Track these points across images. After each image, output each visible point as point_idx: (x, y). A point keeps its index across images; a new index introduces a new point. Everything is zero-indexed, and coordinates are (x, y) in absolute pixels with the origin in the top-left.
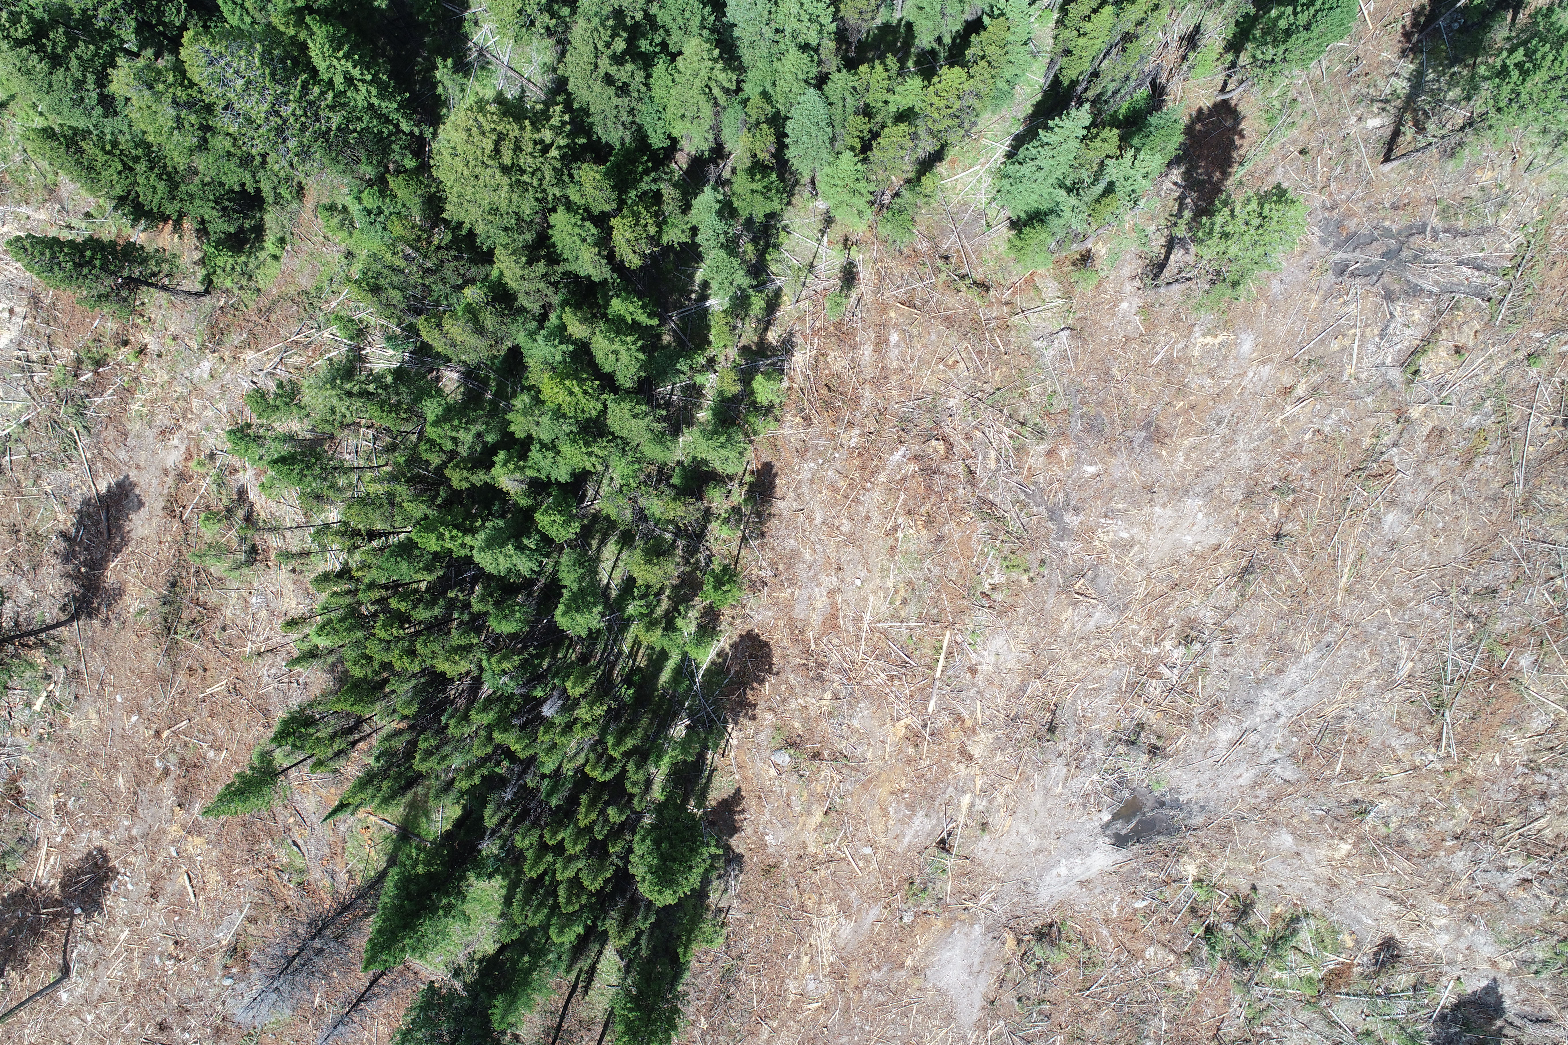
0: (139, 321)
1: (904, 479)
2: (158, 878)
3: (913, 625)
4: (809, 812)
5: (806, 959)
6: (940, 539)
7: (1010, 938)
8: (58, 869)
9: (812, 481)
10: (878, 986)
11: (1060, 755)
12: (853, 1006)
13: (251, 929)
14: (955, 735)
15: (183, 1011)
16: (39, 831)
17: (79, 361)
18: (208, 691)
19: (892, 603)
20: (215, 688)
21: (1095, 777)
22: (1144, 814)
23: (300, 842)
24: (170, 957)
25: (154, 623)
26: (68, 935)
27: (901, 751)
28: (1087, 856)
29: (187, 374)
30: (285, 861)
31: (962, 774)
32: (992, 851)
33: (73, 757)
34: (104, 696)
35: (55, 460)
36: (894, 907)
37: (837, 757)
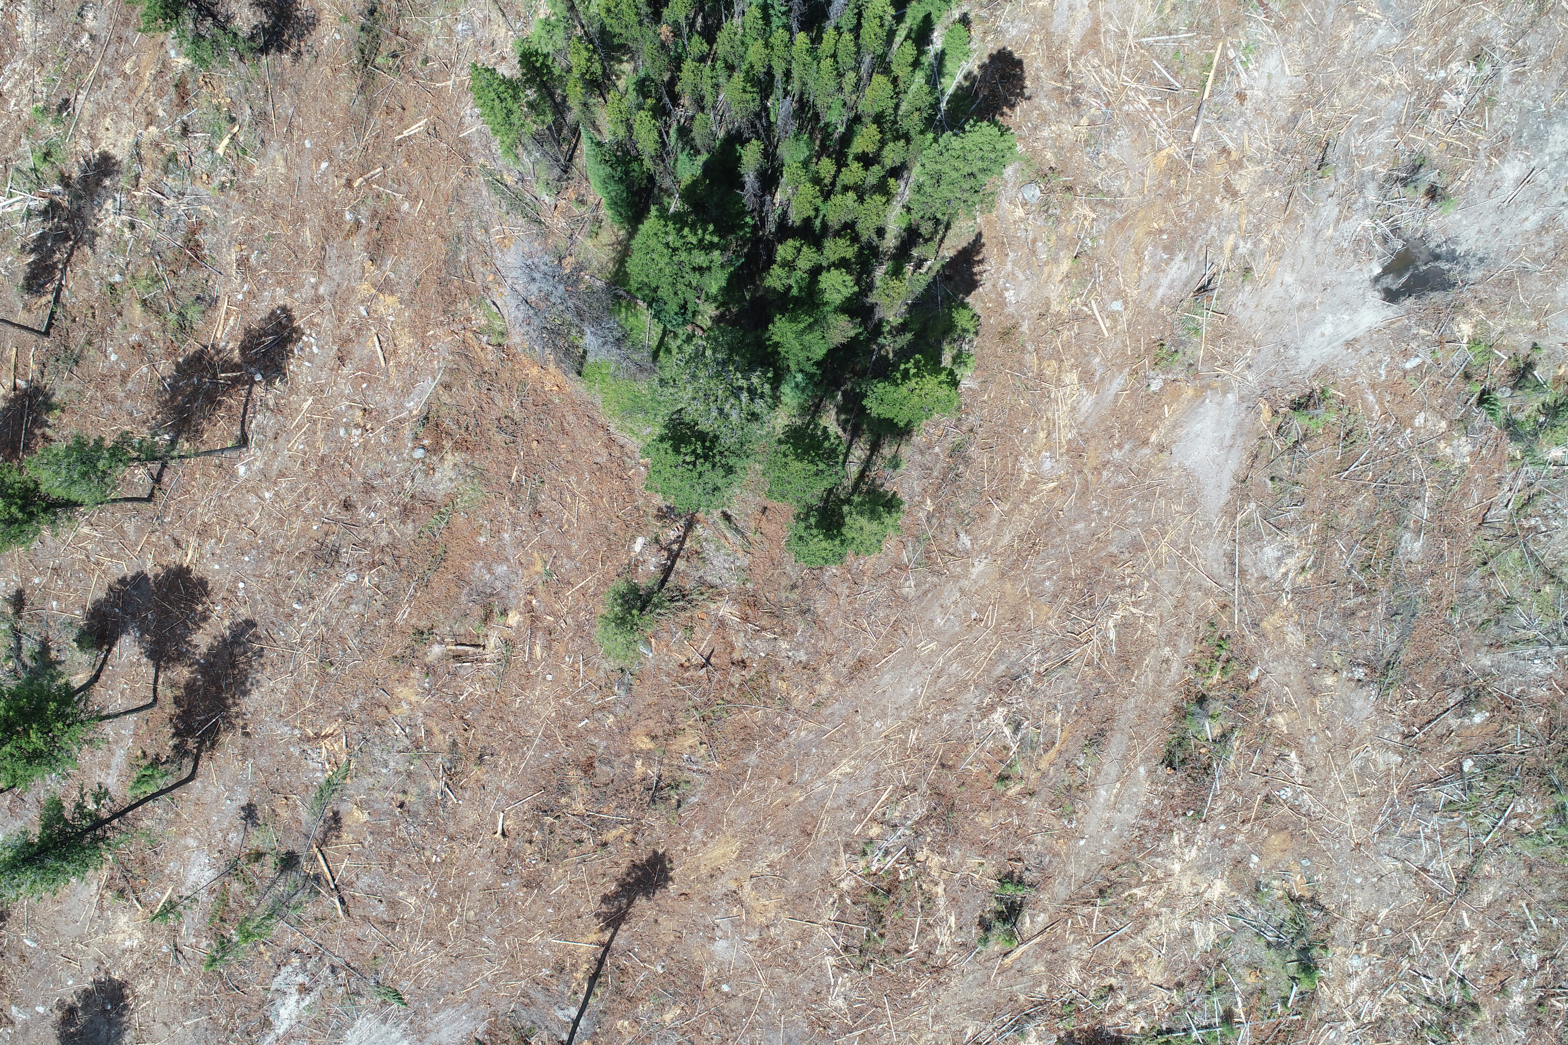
2: (346, 340)
3: (1182, 37)
4: (1056, 260)
5: (1042, 435)
7: (1265, 409)
8: (239, 329)
10: (1118, 468)
11: (1331, 196)
12: (1091, 488)
13: (445, 398)
14: (1220, 169)
15: (369, 488)
16: (219, 290)
18: (406, 133)
20: (414, 129)
21: (1367, 223)
22: (1417, 268)
23: (498, 303)
24: (357, 426)
25: (349, 56)
26: (246, 405)
27: (1160, 185)
28: (1356, 311)
30: (484, 322)
31: (1225, 212)
32: (1252, 305)
33: (256, 208)
34: (292, 140)
36: (1141, 373)
37: (1091, 192)
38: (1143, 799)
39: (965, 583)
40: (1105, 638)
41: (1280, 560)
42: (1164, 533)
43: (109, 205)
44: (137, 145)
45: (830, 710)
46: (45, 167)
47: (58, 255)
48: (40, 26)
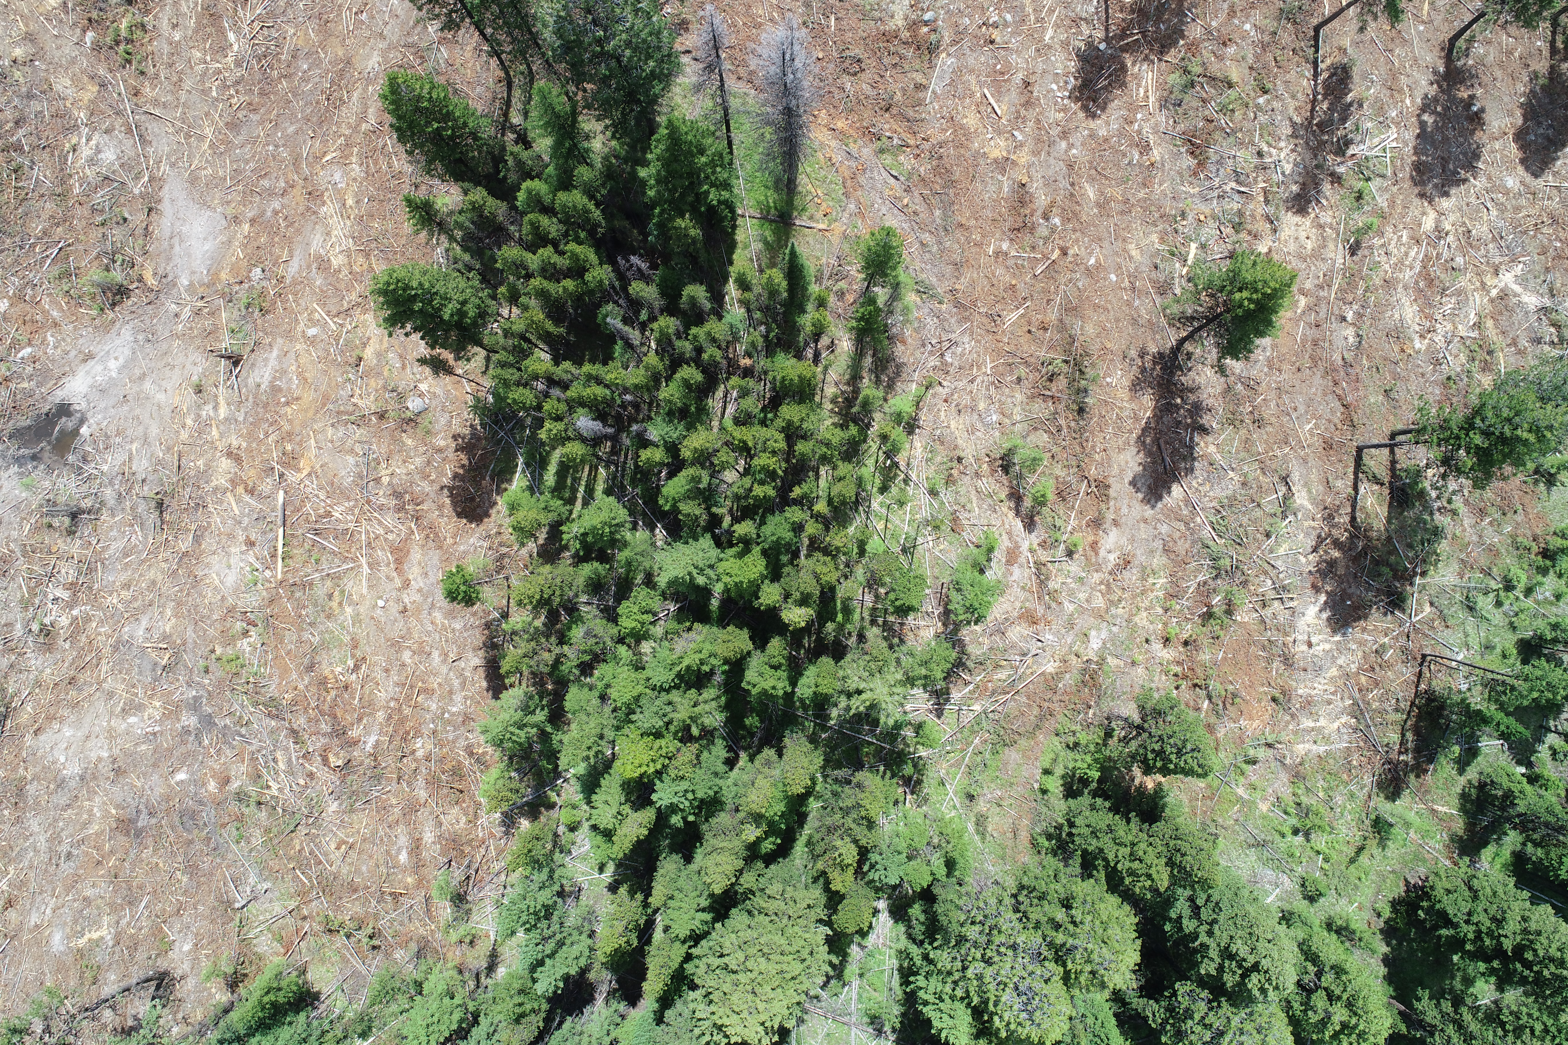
0: (1178, 669)
1: (360, 720)
2: (1028, 104)
3: (317, 575)
4: (379, 355)
5: (350, 202)
6: (311, 668)
7: (151, 281)
8: (1133, 85)
9: (451, 692)
10: (271, 193)
11: (144, 481)
12: (291, 167)
13: (919, 78)
14: (250, 474)
16: (1162, 118)
17: (1229, 612)
18: (1021, 311)
19: (342, 592)
20: (1014, 316)
21: (105, 468)
23: (893, 180)
24: (995, 26)
25: (1093, 365)
26: (1107, 18)
27: (300, 444)
28: (91, 387)
29: (1115, 629)
30: (902, 158)
31: (234, 437)
32: (188, 366)
33: (1146, 205)
34: (1129, 276)
35: (1231, 506)
36: (274, 282)
37: (361, 421)
39: (382, 45)
40: (238, 31)
41: (98, 151)
42: (212, 145)
43: (1288, 168)
44: (1275, 231)
46: (1360, 185)
47: (1325, 106)
48: (1397, 316)
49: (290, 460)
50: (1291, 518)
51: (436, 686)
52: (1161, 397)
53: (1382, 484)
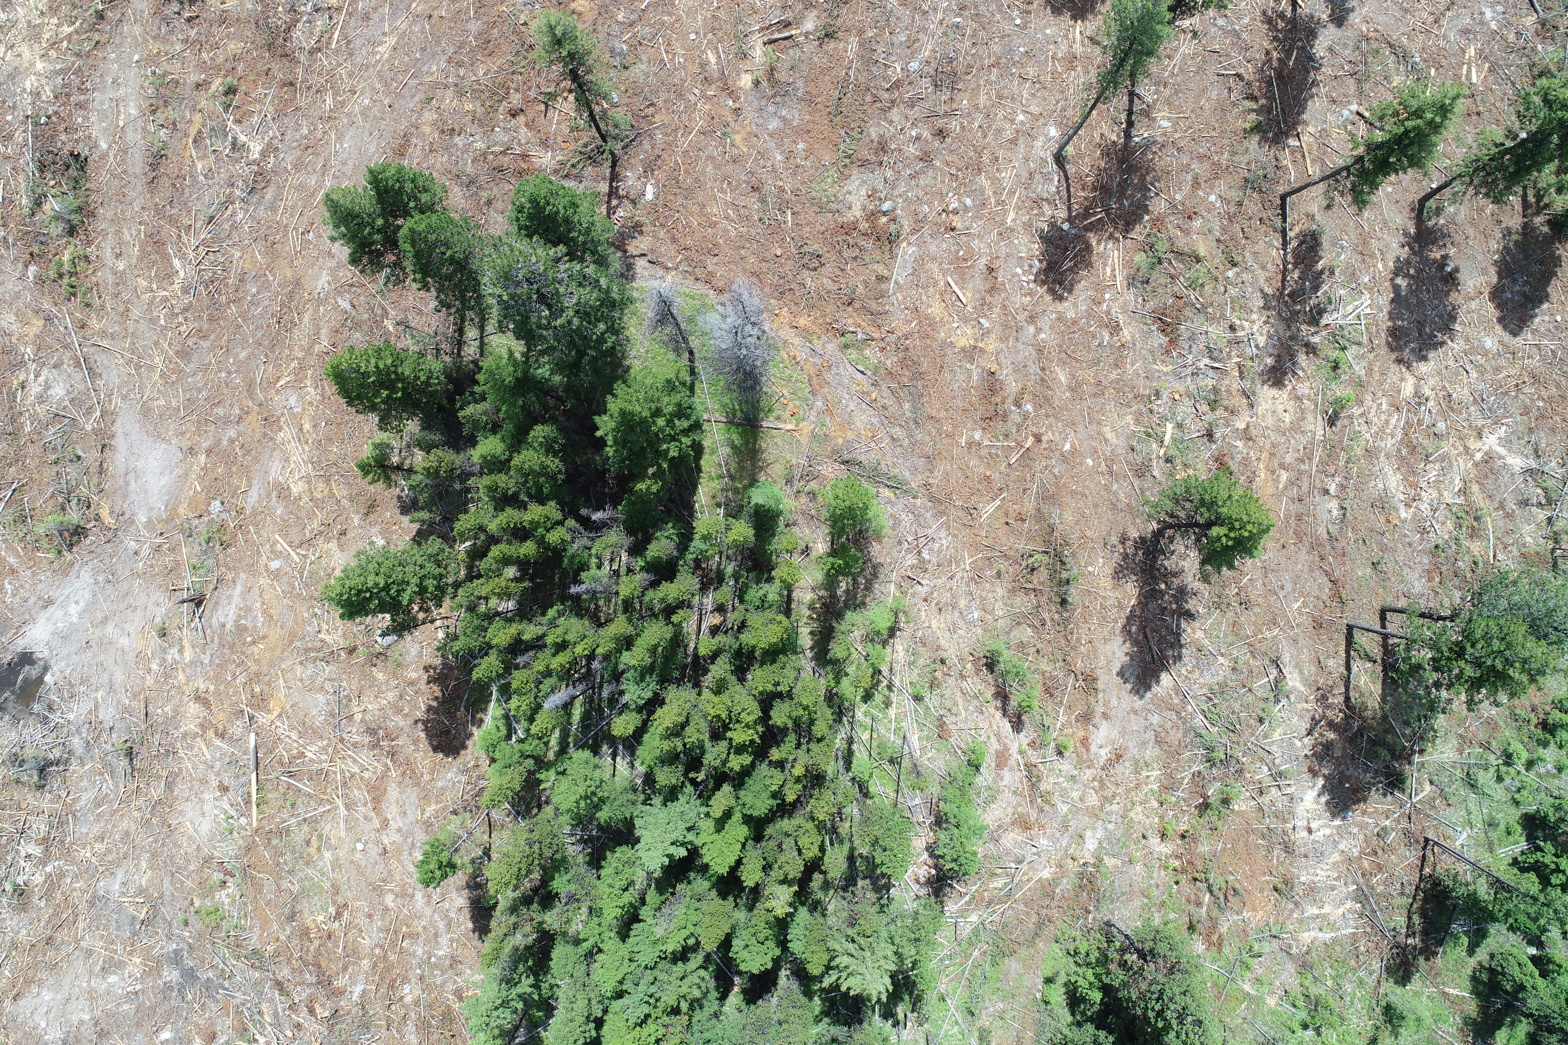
0: (1177, 864)
1: (345, 968)
2: (992, 290)
3: (293, 820)
5: (307, 426)
6: (292, 918)
7: (108, 520)
8: (1098, 264)
9: (436, 935)
10: (227, 421)
11: (112, 729)
12: (245, 394)
13: (880, 269)
14: (220, 717)
15: (926, 158)
16: (1130, 296)
17: (1226, 802)
18: (998, 502)
19: (320, 836)
20: (991, 508)
21: (71, 717)
23: (859, 375)
24: (955, 212)
25: (1074, 555)
26: (1069, 197)
27: (269, 684)
28: (53, 634)
29: (1111, 827)
30: (867, 352)
31: (201, 680)
32: (151, 606)
33: (1120, 386)
34: (1106, 460)
35: (1222, 693)
36: (234, 513)
37: (331, 657)
38: (93, 119)
39: (331, 263)
40: (183, 257)
41: (47, 387)
42: (163, 375)
43: (1262, 340)
44: (1252, 406)
45: (417, 99)
46: (1335, 354)
47: (1296, 275)
48: (1381, 486)
49: (260, 702)
50: (1284, 702)
51: (420, 929)
52: (1145, 583)
53: (1375, 662)
